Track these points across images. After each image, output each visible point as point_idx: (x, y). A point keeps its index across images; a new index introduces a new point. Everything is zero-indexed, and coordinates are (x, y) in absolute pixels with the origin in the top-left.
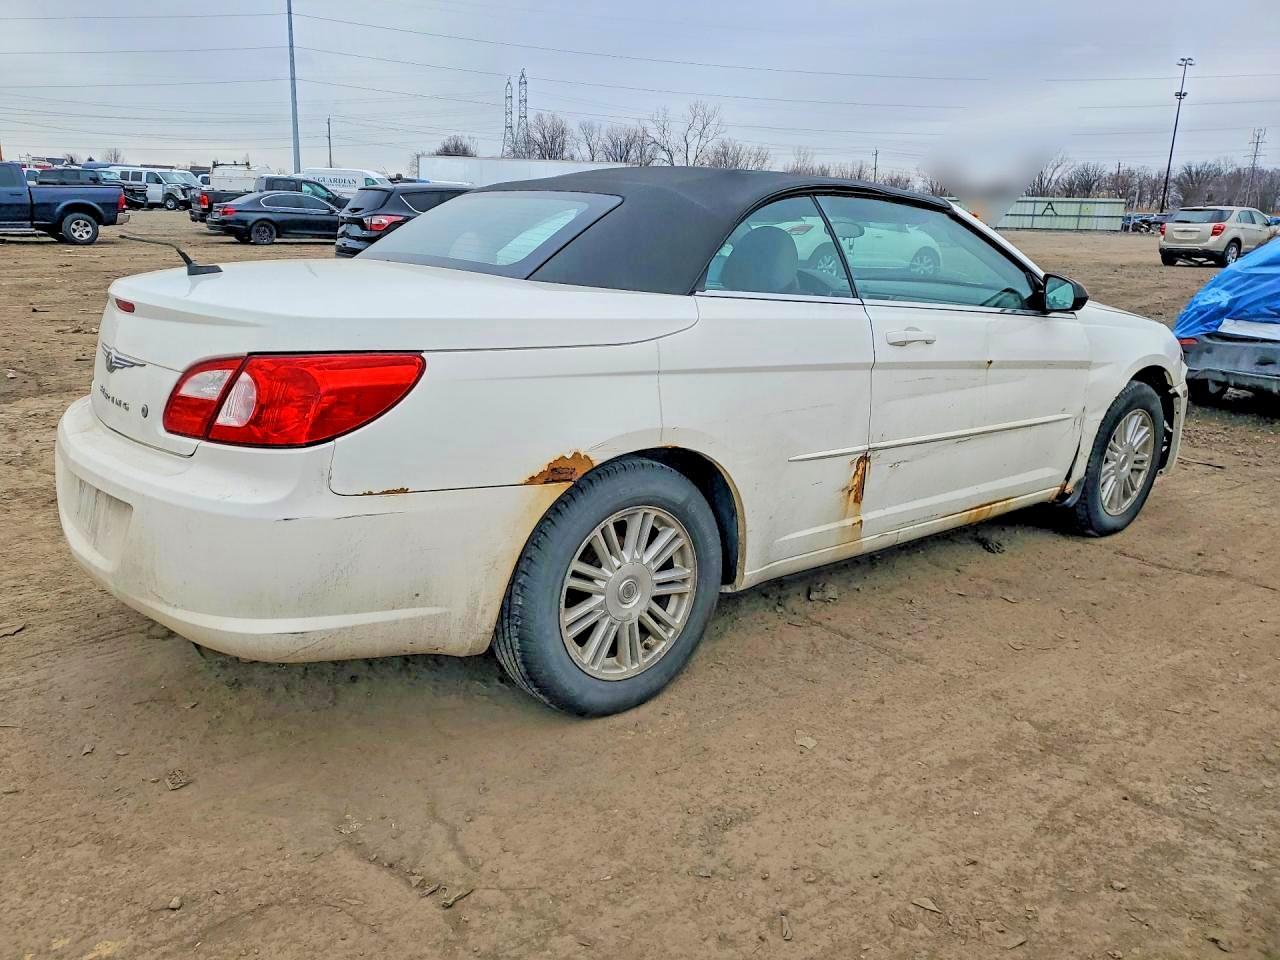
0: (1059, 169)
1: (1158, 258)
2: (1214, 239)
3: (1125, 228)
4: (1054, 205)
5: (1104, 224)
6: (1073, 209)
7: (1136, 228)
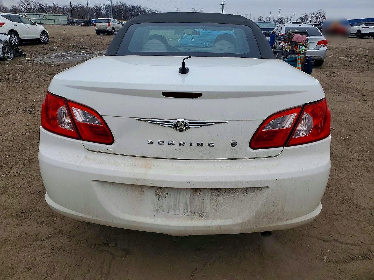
0: (33, 3)
1: (95, 33)
2: (109, 27)
3: (69, 24)
4: (46, 16)
5: (62, 22)
6: (52, 18)
7: (72, 24)
